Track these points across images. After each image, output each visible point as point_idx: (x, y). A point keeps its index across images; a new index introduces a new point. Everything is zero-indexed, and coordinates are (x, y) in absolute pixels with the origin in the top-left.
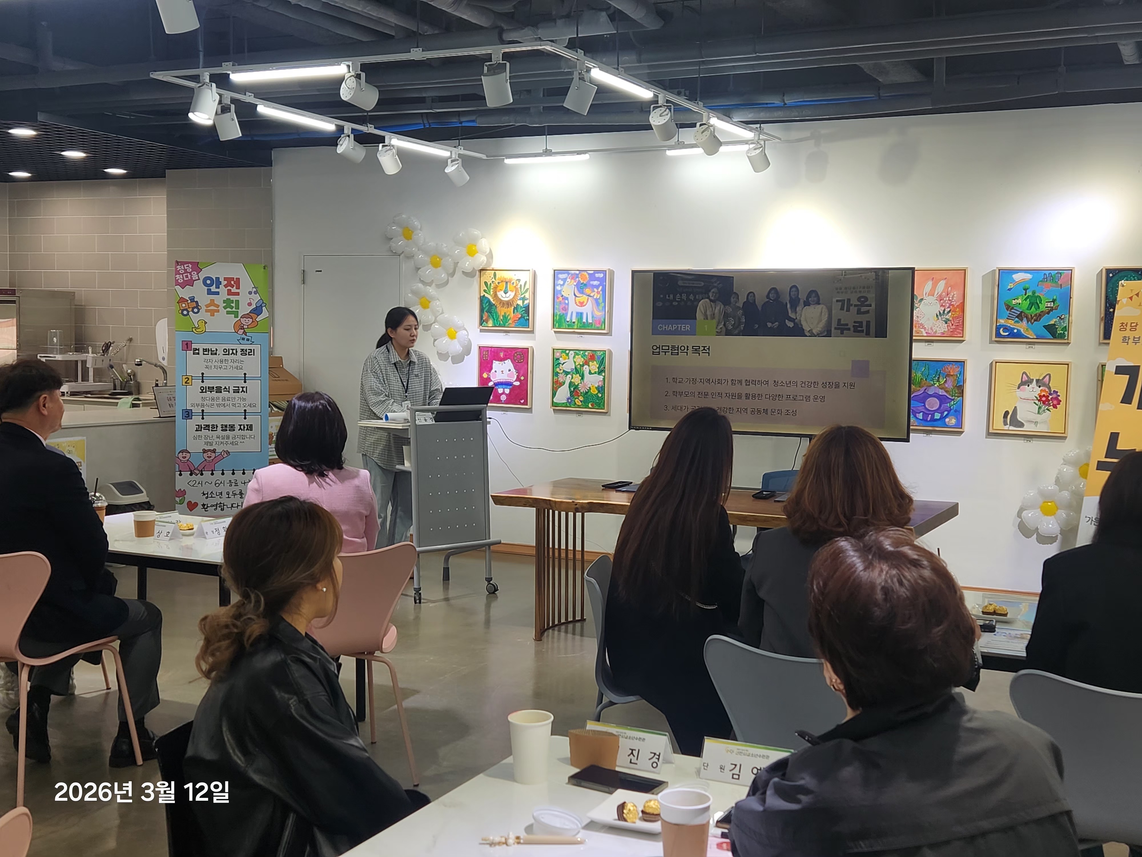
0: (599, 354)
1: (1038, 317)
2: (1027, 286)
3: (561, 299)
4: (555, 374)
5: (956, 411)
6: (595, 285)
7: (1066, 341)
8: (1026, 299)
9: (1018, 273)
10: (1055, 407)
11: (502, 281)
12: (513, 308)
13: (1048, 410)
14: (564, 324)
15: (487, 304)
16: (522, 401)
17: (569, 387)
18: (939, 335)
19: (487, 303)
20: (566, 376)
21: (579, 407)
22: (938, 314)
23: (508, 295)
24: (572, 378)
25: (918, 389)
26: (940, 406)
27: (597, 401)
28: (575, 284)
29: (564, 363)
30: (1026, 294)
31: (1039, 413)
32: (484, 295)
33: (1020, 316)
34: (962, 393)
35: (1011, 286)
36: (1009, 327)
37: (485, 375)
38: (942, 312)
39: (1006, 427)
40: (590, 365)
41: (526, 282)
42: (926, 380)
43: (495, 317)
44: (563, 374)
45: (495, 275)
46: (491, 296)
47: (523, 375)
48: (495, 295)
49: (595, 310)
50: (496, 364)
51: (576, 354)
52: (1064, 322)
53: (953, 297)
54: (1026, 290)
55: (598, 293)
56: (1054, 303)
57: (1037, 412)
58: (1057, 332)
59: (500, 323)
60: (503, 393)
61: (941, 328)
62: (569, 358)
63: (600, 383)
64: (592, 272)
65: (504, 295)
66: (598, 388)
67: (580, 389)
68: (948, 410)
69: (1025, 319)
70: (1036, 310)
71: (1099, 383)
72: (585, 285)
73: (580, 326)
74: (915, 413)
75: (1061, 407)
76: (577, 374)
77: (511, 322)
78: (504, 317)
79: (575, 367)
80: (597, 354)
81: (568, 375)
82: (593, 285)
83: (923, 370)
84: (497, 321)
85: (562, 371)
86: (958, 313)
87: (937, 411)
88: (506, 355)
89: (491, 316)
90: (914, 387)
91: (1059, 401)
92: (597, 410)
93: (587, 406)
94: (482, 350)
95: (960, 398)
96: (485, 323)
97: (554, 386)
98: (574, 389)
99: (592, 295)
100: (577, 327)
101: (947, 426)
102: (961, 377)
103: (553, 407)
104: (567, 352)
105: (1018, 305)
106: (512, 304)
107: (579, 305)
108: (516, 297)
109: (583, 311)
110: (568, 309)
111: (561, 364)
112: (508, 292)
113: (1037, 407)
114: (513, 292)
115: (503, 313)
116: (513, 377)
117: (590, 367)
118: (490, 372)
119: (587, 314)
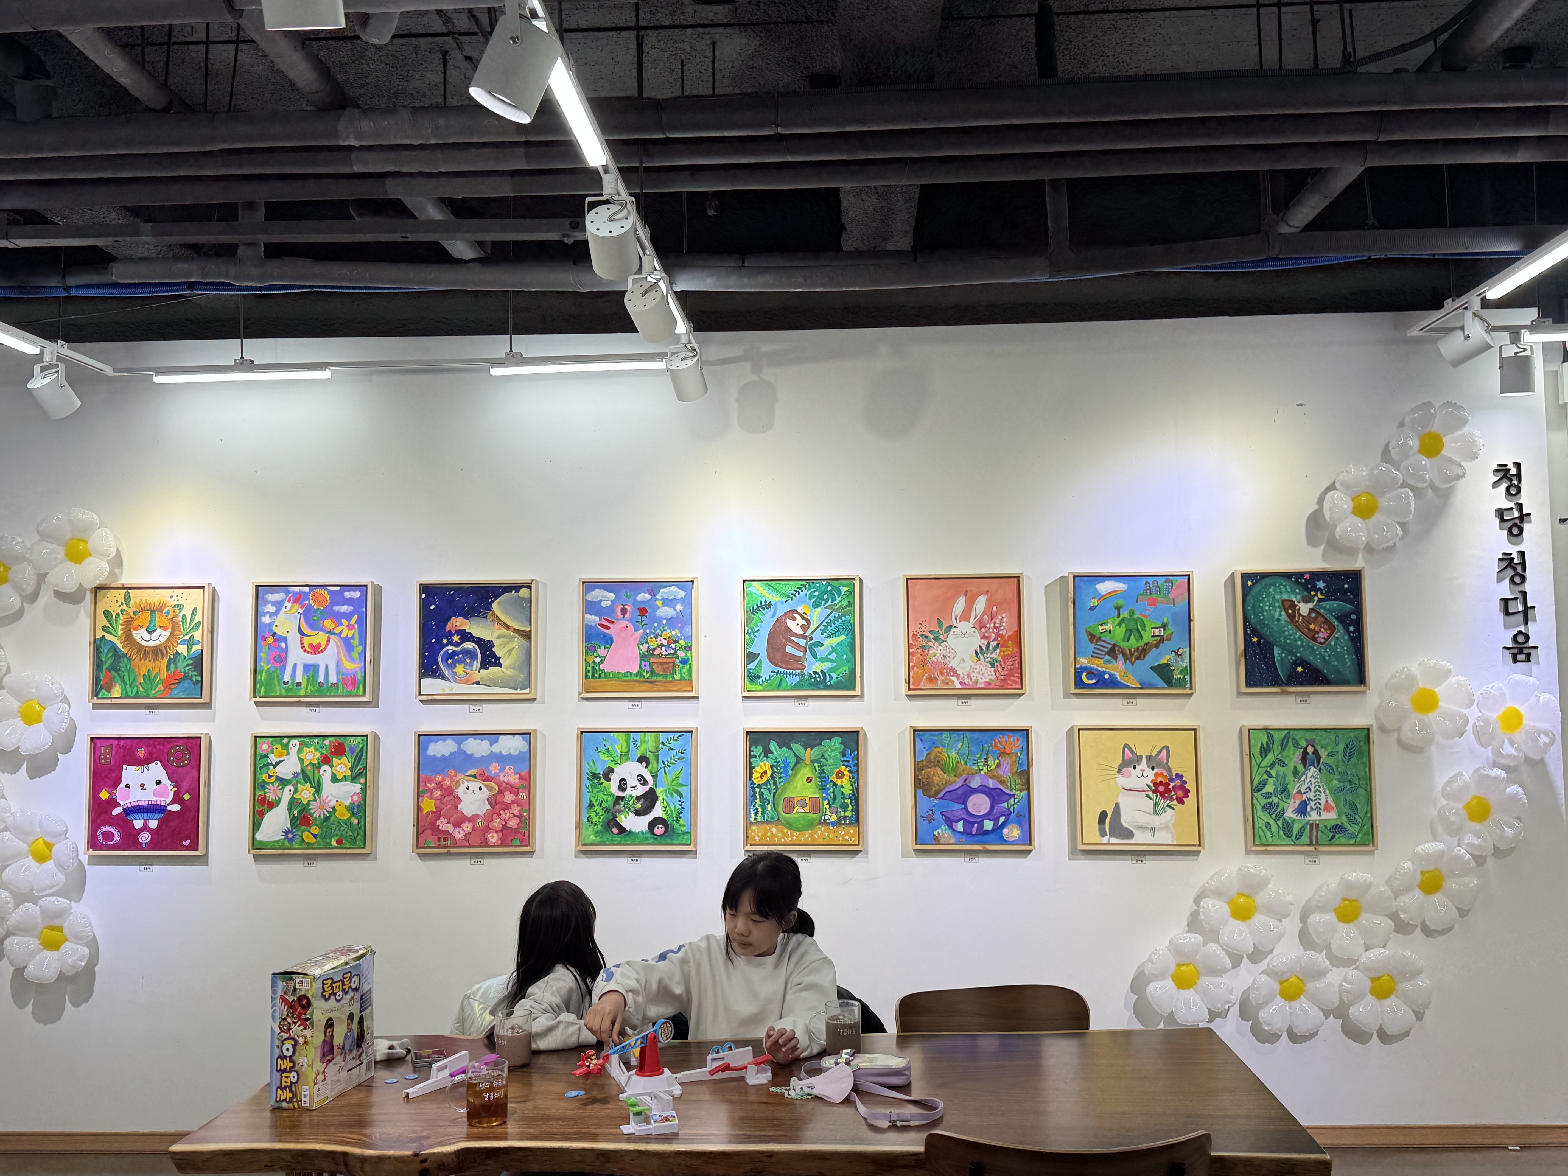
0: (352, 742)
1: (1142, 652)
2: (1120, 602)
3: (270, 640)
4: (257, 785)
5: (1019, 815)
6: (345, 613)
7: (1188, 691)
8: (1119, 624)
9: (1104, 581)
10: (1180, 801)
11: (143, 610)
12: (166, 660)
13: (1169, 806)
14: (278, 688)
15: (110, 655)
16: (186, 843)
17: (290, 810)
18: (983, 686)
19: (109, 651)
20: (283, 789)
21: (310, 846)
22: (979, 651)
23: (155, 636)
24: (296, 791)
25: (953, 779)
26: (992, 807)
27: (350, 833)
28: (301, 611)
29: (277, 764)
30: (1119, 616)
31: (1155, 812)
32: (104, 636)
33: (1113, 652)
34: (1027, 785)
35: (1094, 602)
36: (1097, 670)
37: (104, 795)
38: (984, 648)
39: (1105, 840)
40: (334, 764)
41: (195, 609)
42: (965, 763)
43: (126, 678)
44: (276, 785)
45: (127, 598)
46: (119, 638)
47: (187, 792)
48: (128, 637)
49: (343, 658)
50: (130, 774)
52: (1182, 660)
53: (1001, 622)
54: (1118, 608)
55: (350, 627)
56: (1164, 630)
57: (1152, 811)
58: (1173, 676)
59: (137, 692)
60: (145, 828)
61: (985, 674)
62: (288, 754)
63: (355, 798)
64: (338, 588)
65: (147, 636)
66: (351, 808)
67: (312, 811)
68: (1006, 813)
69: (1120, 656)
70: (1137, 640)
71: (1247, 759)
72: (322, 612)
73: (311, 691)
74: (950, 822)
75: (1190, 800)
76: (306, 783)
77: (162, 689)
78: (147, 678)
79: (302, 770)
80: (348, 742)
81: (286, 785)
82: (338, 613)
83: (959, 746)
84: (131, 686)
85: (273, 779)
86: (1011, 649)
87: (987, 816)
88: (150, 753)
89: (119, 678)
90: (945, 776)
91: (1187, 792)
92: (349, 851)
93: (327, 843)
94: (98, 745)
95: (1025, 793)
96: (104, 691)
97: (257, 808)
98: (299, 812)
99: (337, 631)
100: (306, 692)
101: (1006, 841)
102: (1024, 757)
103: (253, 849)
104: (285, 740)
105: (1108, 633)
106: (165, 652)
107: (310, 651)
108: (174, 639)
109: (318, 662)
110: (286, 660)
111: (272, 764)
112: (155, 630)
113: (1152, 803)
114: (167, 629)
115: (144, 671)
116: (166, 796)
117: (333, 768)
118: (116, 789)
119: (327, 666)
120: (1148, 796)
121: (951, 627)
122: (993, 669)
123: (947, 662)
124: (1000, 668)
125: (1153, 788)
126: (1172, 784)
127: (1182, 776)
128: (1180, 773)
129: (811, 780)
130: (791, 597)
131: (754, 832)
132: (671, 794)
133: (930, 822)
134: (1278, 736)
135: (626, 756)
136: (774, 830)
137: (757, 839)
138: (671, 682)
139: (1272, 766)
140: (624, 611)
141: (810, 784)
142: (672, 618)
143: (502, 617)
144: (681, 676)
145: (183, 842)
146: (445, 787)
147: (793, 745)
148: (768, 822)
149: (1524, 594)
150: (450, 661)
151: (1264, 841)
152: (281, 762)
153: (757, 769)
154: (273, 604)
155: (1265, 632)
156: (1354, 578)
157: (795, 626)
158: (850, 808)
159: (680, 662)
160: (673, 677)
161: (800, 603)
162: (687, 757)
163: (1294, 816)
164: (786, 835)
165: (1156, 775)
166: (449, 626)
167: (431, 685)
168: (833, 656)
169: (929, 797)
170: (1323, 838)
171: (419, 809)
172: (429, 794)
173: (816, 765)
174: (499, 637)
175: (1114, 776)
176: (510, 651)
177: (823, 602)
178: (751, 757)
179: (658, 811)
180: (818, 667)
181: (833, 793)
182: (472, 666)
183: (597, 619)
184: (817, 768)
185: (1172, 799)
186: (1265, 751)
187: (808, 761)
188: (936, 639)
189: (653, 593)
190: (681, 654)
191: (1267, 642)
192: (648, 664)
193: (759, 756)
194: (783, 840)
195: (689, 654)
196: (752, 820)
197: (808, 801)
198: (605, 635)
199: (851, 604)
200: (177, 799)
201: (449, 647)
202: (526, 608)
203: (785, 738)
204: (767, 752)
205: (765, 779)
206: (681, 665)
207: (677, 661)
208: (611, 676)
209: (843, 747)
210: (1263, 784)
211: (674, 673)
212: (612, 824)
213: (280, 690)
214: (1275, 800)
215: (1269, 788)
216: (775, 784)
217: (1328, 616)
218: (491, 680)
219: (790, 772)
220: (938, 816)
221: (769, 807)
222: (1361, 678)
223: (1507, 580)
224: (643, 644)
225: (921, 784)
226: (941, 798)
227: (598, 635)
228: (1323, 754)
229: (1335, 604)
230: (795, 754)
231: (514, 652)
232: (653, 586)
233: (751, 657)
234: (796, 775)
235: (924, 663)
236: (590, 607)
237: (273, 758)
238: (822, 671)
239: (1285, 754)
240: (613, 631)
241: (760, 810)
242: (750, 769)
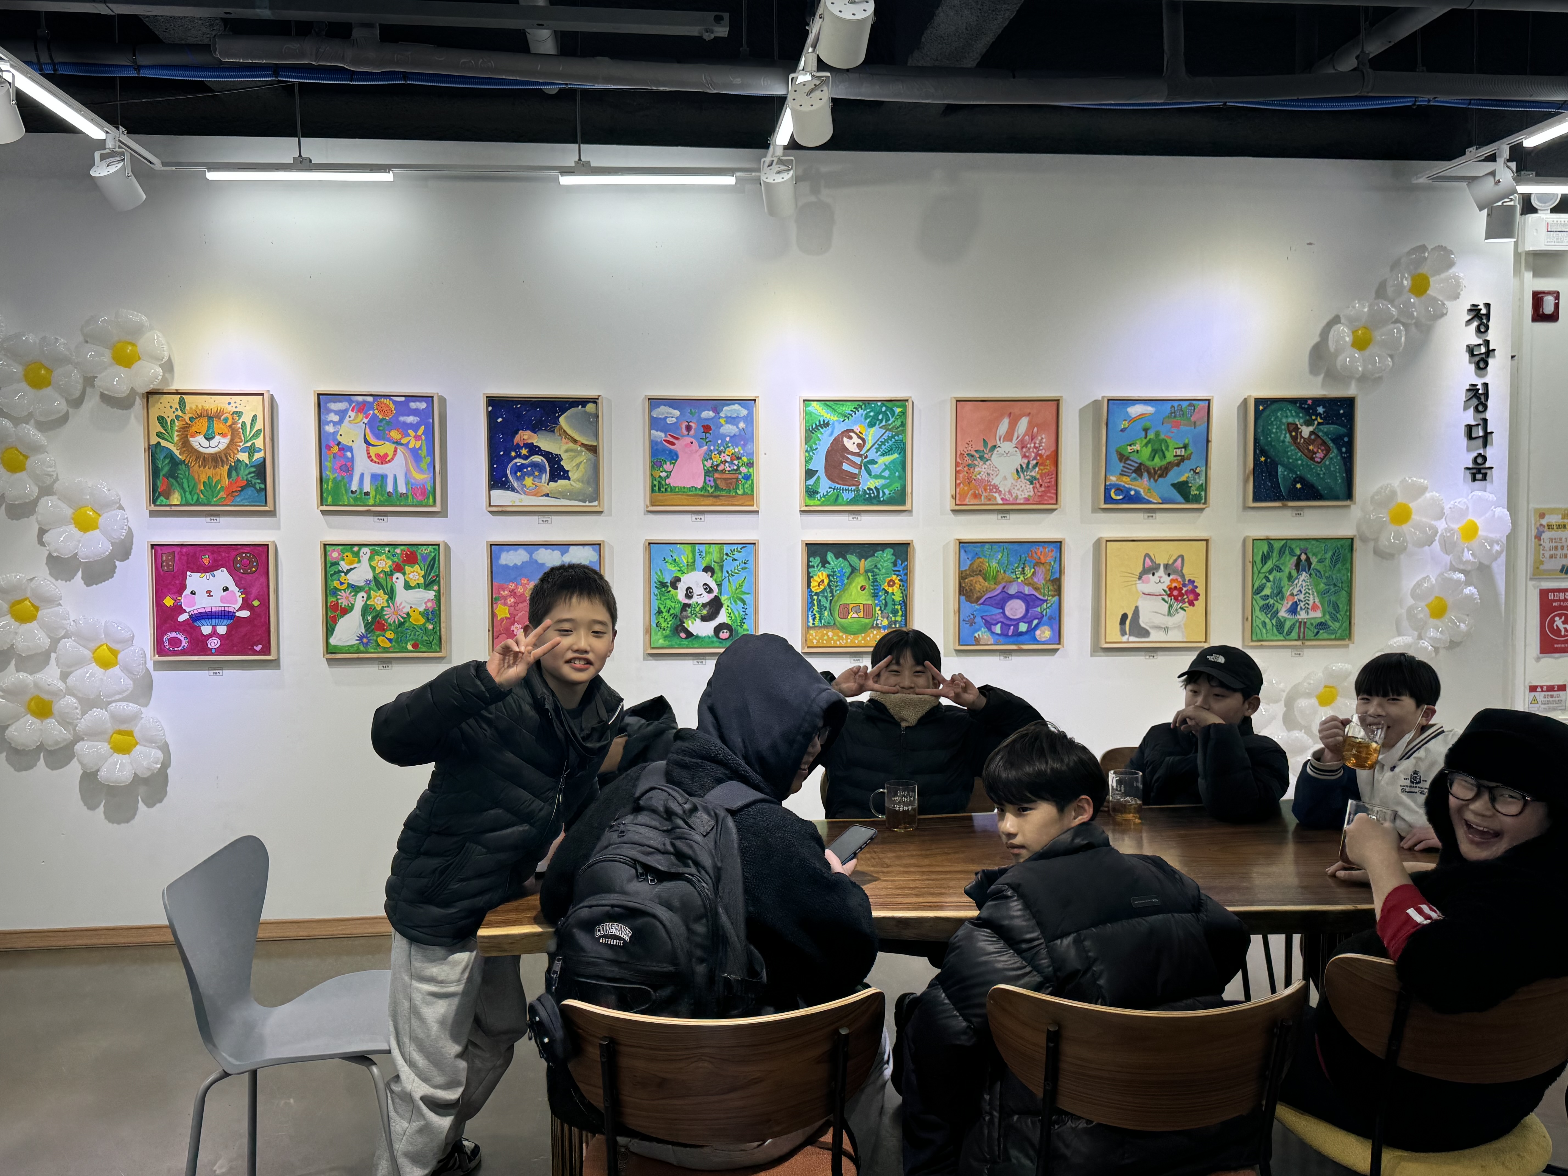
0: (424, 551)
1: (1164, 471)
2: (1148, 424)
3: (335, 449)
4: (329, 591)
5: (1050, 618)
6: (411, 424)
7: (1201, 506)
8: (1146, 445)
9: (1134, 405)
10: (1191, 604)
11: (200, 416)
12: (226, 467)
13: (1181, 608)
14: (345, 498)
15: (167, 461)
16: (258, 648)
18: (1022, 501)
19: (165, 458)
20: (355, 595)
21: (386, 650)
22: (1019, 470)
23: (214, 443)
25: (993, 586)
26: (1027, 611)
27: (425, 638)
28: (366, 421)
29: (349, 571)
30: (1146, 438)
31: (1169, 614)
32: (159, 443)
33: (1140, 470)
34: (1058, 591)
35: (1125, 424)
36: (1124, 486)
37: (169, 602)
38: (1024, 466)
39: (1125, 638)
40: (407, 573)
41: (255, 417)
42: (1005, 572)
43: (185, 485)
45: (182, 404)
46: (175, 445)
47: (256, 598)
48: (185, 444)
49: (412, 469)
50: (194, 581)
51: (373, 553)
52: (1199, 478)
53: (1041, 442)
54: (1146, 430)
55: (417, 438)
56: (1185, 450)
57: (1166, 613)
58: (1190, 492)
59: (198, 499)
60: (214, 633)
61: (1024, 490)
62: (359, 561)
63: (430, 605)
64: (403, 399)
65: (205, 443)
67: (386, 617)
68: (1039, 617)
69: (1145, 475)
70: (1161, 460)
71: (1250, 566)
72: (388, 422)
73: (380, 501)
74: (989, 625)
75: (1200, 603)
76: (379, 590)
77: (225, 496)
78: (208, 485)
79: (375, 578)
80: (420, 551)
81: (359, 592)
82: (404, 423)
83: (1000, 557)
84: (190, 493)
85: (345, 586)
86: (1049, 468)
87: (1022, 619)
88: (215, 560)
89: (177, 485)
90: (986, 583)
91: (1197, 596)
92: (425, 655)
93: (403, 647)
94: (159, 551)
95: (1056, 598)
96: (162, 498)
97: (329, 614)
98: (373, 618)
99: (404, 441)
100: (375, 501)
101: (1038, 641)
102: (1056, 566)
103: (327, 653)
104: (356, 549)
105: (1135, 453)
106: (225, 460)
107: (377, 461)
108: (234, 447)
109: (386, 472)
110: (353, 469)
111: (343, 572)
112: (214, 437)
113: (1167, 606)
114: (227, 436)
115: (204, 478)
116: (235, 602)
117: (406, 576)
118: (181, 595)
119: (395, 477)
120: (1163, 599)
121: (995, 447)
122: (1031, 486)
123: (990, 479)
124: (1038, 486)
125: (1169, 592)
126: (1185, 589)
127: (1194, 582)
128: (1192, 579)
129: (864, 589)
130: (847, 416)
131: (812, 636)
132: (735, 602)
133: (971, 625)
134: (1277, 545)
135: (692, 566)
136: (830, 634)
137: (815, 641)
138: (733, 496)
139: (1271, 572)
140: (689, 428)
141: (864, 592)
142: (735, 435)
143: (570, 431)
144: (744, 491)
145: (255, 647)
146: (518, 594)
147: (848, 556)
148: (825, 627)
149: (1485, 421)
150: (519, 474)
151: (1259, 637)
152: (352, 569)
153: (816, 578)
154: (337, 413)
155: (1272, 453)
156: (1349, 403)
157: (851, 444)
158: (900, 613)
159: (743, 478)
160: (736, 492)
161: (855, 423)
162: (749, 567)
163: (1286, 615)
164: (841, 638)
165: (1172, 581)
166: (517, 439)
167: (501, 497)
168: (886, 474)
169: (971, 603)
170: (1310, 634)
171: (493, 615)
172: (503, 601)
173: (870, 574)
174: (566, 451)
175: (1134, 583)
176: (578, 465)
177: (878, 423)
178: (809, 567)
179: (723, 617)
180: (872, 483)
181: (885, 599)
182: (541, 478)
183: (663, 435)
184: (871, 577)
185: (1184, 602)
186: (1265, 559)
187: (862, 571)
188: (981, 458)
189: (716, 411)
190: (744, 470)
191: (1273, 461)
192: (712, 479)
193: (817, 566)
194: (838, 643)
195: (751, 470)
196: (810, 624)
197: (861, 607)
198: (671, 451)
199: (903, 425)
200: (246, 605)
201: (517, 460)
202: (593, 423)
203: (842, 549)
204: (824, 563)
205: (822, 587)
206: (743, 481)
207: (740, 477)
208: (677, 489)
209: (894, 558)
210: (1261, 588)
211: (736, 488)
212: (679, 628)
213: (348, 499)
214: (1271, 601)
215: (1267, 591)
216: (831, 592)
217: (1324, 438)
218: (560, 492)
219: (846, 581)
220: (978, 620)
221: (826, 613)
222: (1348, 494)
223: (1472, 409)
224: (707, 460)
225: (965, 591)
226: (982, 604)
227: (664, 450)
228: (1314, 560)
229: (1332, 428)
230: (850, 565)
231: (582, 467)
232: (717, 404)
233: (810, 474)
234: (850, 584)
235: (969, 480)
236: (655, 423)
237: (344, 566)
238: (876, 488)
239: (1282, 561)
240: (678, 447)
241: (817, 616)
242: (809, 578)
